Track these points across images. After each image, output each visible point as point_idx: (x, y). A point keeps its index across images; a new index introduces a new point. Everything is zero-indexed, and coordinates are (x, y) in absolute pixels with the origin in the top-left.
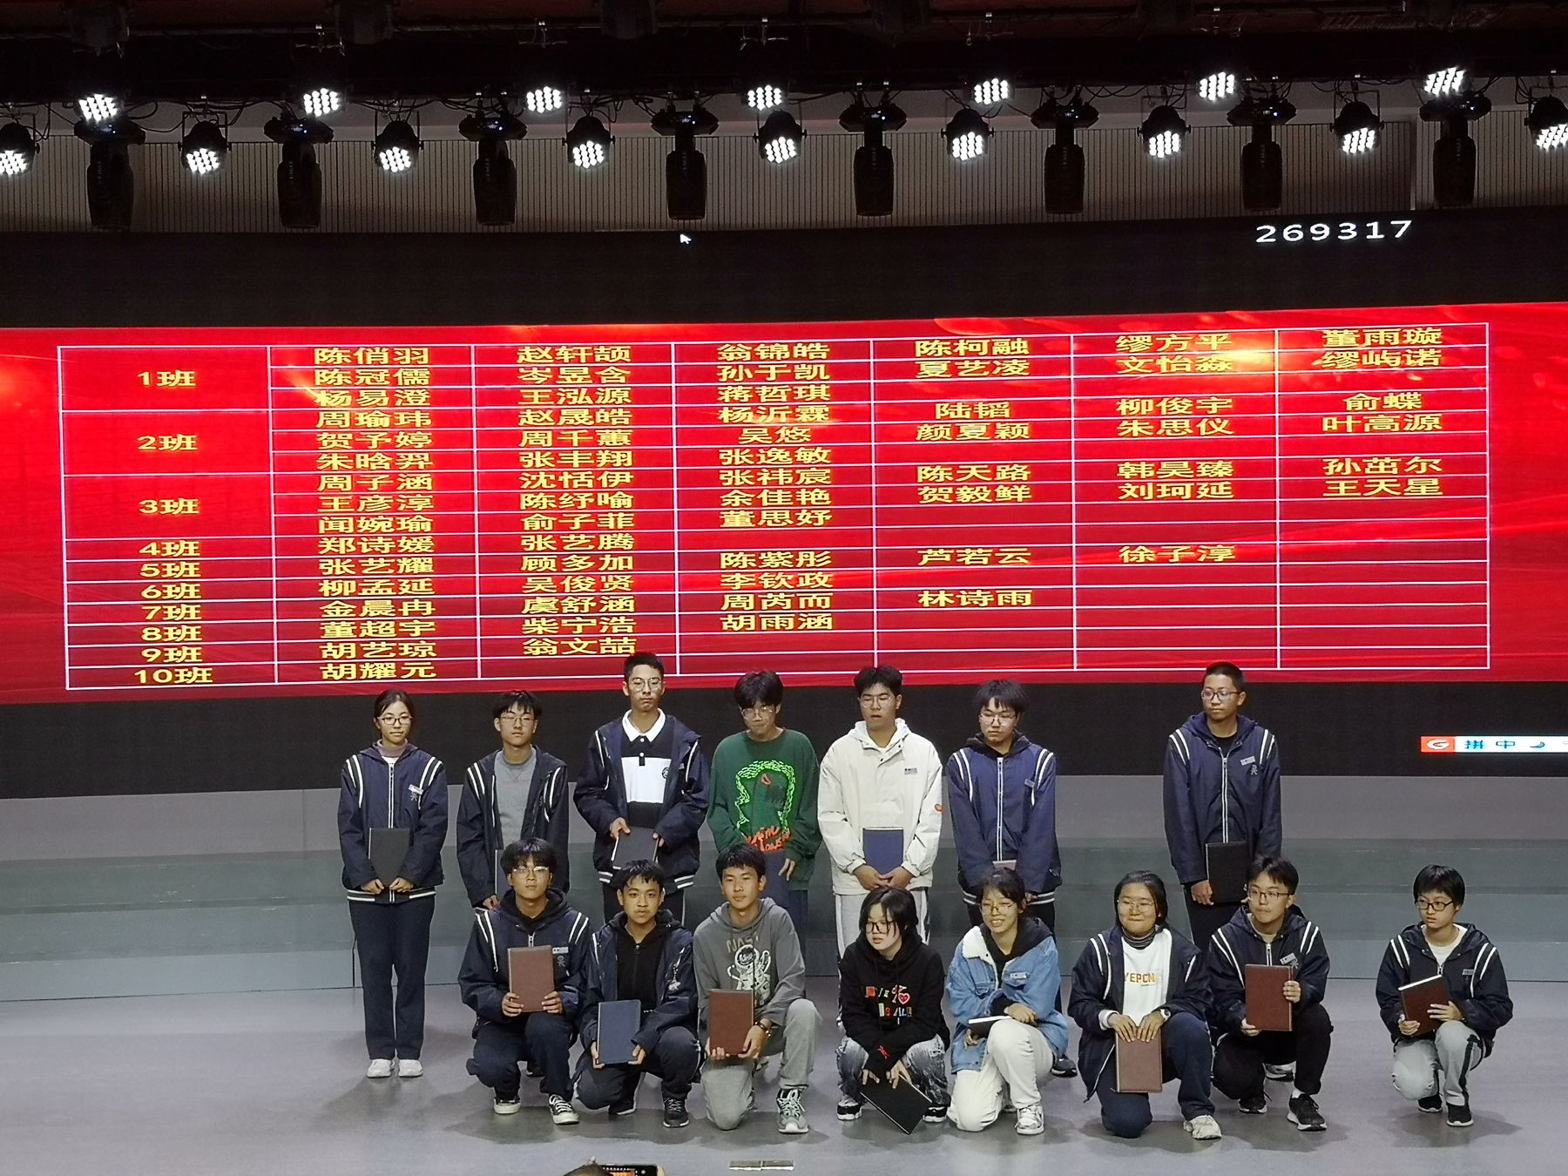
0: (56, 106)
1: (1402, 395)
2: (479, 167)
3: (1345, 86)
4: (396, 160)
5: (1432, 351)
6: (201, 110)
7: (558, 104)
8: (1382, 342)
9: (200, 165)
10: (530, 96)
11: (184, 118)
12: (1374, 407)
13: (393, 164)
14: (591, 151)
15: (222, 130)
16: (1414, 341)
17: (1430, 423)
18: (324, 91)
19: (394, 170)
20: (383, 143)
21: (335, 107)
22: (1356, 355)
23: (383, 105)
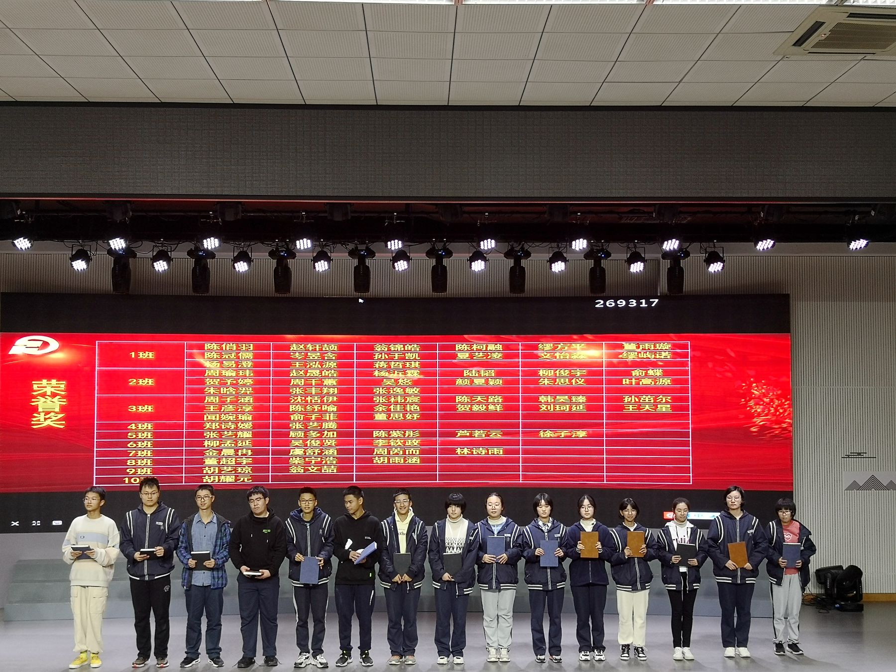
0: (100, 242)
1: (655, 370)
2: (276, 270)
3: (631, 245)
4: (242, 267)
5: (667, 353)
6: (160, 245)
7: (309, 246)
8: (647, 348)
9: (160, 267)
10: (298, 242)
11: (153, 248)
12: (644, 375)
13: (240, 268)
14: (323, 264)
15: (169, 253)
16: (659, 348)
17: (666, 382)
18: (212, 238)
19: (241, 271)
20: (236, 260)
21: (217, 245)
22: (636, 353)
23: (236, 244)
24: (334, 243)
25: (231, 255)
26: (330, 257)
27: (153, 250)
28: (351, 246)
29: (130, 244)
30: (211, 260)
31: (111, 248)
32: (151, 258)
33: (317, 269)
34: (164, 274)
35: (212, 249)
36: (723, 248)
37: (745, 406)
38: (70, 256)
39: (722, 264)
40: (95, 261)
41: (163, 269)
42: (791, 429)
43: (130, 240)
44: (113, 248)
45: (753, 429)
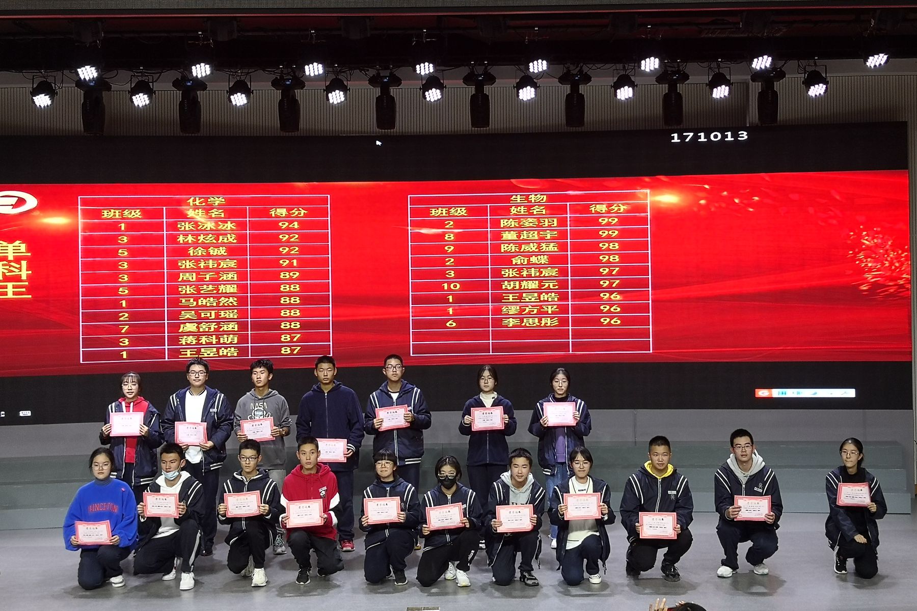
0: (66, 72)
2: (281, 104)
3: (714, 65)
4: (239, 100)
6: (140, 74)
7: (321, 72)
10: (306, 67)
13: (237, 101)
14: (338, 95)
15: (151, 84)
18: (202, 64)
19: (238, 105)
20: (233, 91)
21: (208, 72)
23: (232, 72)
24: (350, 69)
25: (226, 86)
26: (346, 87)
27: (131, 80)
28: (372, 72)
29: (103, 73)
30: (202, 92)
31: (80, 78)
32: (129, 91)
33: (331, 101)
34: (145, 110)
35: (202, 77)
36: (826, 66)
37: (854, 258)
38: (31, 89)
39: (825, 86)
40: (61, 96)
41: (144, 104)
42: (908, 286)
43: (101, 70)
44: (82, 78)
45: (864, 288)
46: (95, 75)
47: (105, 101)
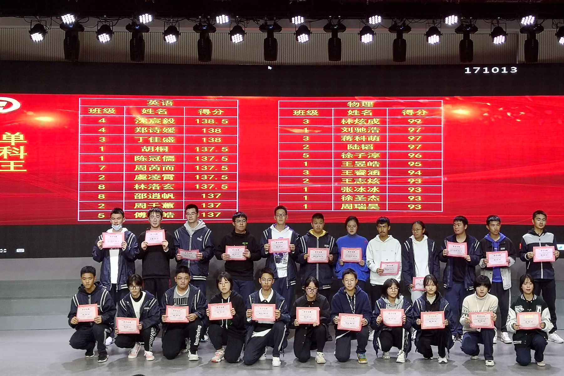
0: (54, 18)
2: (199, 42)
3: (495, 21)
6: (104, 21)
7: (227, 21)
10: (217, 18)
11: (98, 23)
13: (170, 40)
14: (238, 37)
15: (111, 27)
18: (147, 15)
20: (167, 33)
21: (150, 20)
23: (167, 20)
24: (247, 19)
25: (162, 30)
26: (244, 31)
27: (98, 25)
28: (262, 22)
29: (79, 19)
30: (146, 33)
31: (63, 22)
32: (96, 32)
33: (233, 41)
34: (107, 45)
35: (146, 23)
38: (30, 29)
40: (50, 34)
41: (106, 41)
43: (78, 17)
44: (65, 22)
46: (74, 20)
47: (79, 38)
